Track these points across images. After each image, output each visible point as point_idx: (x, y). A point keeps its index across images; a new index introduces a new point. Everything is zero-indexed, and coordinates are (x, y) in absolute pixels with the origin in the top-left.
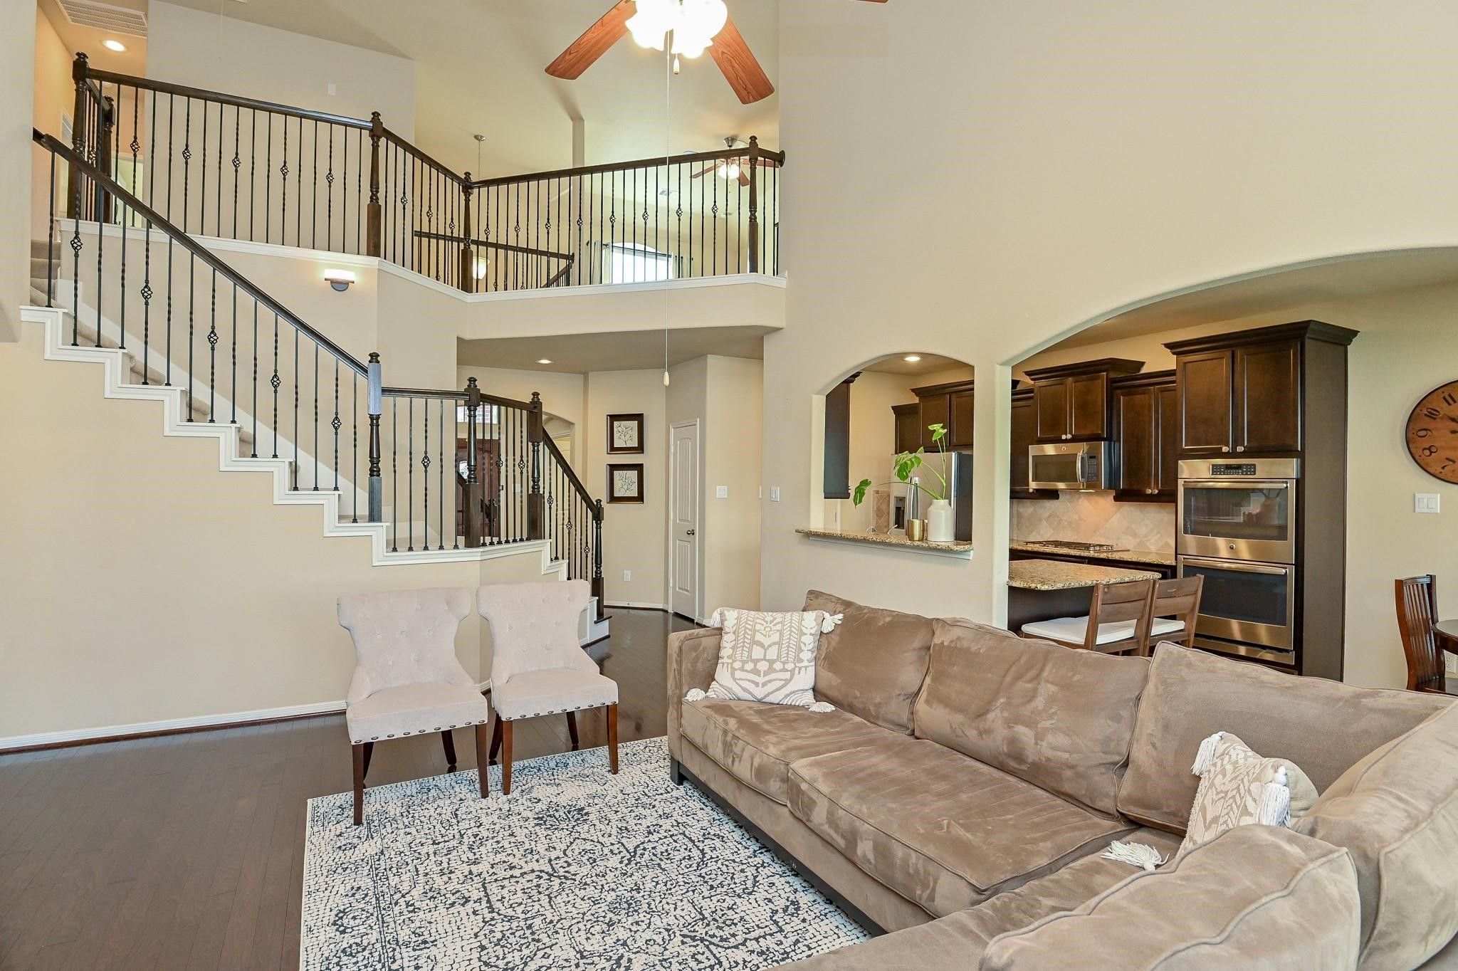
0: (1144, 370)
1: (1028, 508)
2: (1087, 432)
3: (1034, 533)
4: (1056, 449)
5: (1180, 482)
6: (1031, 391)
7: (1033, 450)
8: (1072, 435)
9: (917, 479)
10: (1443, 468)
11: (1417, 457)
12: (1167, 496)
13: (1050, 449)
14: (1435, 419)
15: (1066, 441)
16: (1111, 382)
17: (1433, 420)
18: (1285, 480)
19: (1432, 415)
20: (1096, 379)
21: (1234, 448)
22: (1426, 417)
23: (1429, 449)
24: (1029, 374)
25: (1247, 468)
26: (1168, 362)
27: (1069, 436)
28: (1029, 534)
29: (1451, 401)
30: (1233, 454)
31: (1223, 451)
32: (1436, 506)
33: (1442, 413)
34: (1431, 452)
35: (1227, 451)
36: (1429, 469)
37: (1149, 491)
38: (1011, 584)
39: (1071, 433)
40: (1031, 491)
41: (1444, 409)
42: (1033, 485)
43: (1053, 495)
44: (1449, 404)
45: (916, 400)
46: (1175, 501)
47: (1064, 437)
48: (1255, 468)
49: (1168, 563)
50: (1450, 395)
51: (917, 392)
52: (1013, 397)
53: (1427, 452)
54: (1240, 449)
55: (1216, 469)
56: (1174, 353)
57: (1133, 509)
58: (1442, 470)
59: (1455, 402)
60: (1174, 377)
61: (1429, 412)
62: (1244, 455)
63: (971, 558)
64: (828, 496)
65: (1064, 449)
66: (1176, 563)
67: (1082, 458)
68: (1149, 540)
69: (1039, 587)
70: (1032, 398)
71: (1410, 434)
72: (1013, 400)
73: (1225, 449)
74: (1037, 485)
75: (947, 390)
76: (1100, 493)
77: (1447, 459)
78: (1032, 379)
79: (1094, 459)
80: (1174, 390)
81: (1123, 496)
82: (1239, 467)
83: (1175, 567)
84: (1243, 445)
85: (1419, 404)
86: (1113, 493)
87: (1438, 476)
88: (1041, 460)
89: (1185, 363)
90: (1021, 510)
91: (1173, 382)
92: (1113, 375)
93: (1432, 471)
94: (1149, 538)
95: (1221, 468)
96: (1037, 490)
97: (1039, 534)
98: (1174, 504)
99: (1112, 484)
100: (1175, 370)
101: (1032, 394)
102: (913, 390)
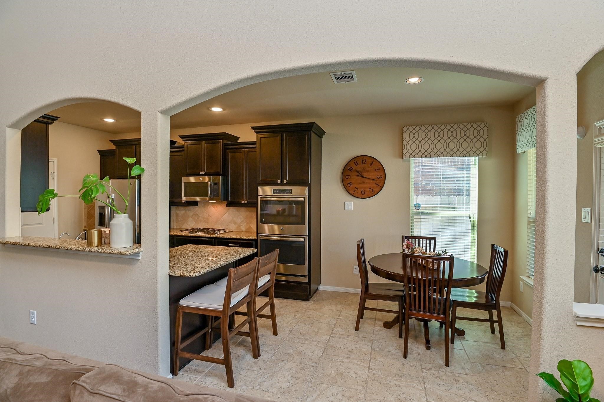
0: (239, 141)
1: (181, 211)
2: (212, 171)
3: (185, 224)
4: (195, 179)
5: (259, 197)
6: (183, 147)
7: (184, 179)
8: (205, 172)
9: (113, 195)
10: (354, 191)
11: (346, 187)
12: (252, 204)
13: (192, 179)
14: (351, 171)
15: (202, 175)
16: (225, 145)
17: (350, 171)
18: (303, 197)
19: (351, 170)
20: (218, 143)
21: (282, 181)
22: (349, 171)
23: (350, 184)
24: (182, 137)
25: (288, 191)
26: (252, 137)
27: (203, 173)
28: (183, 225)
29: (357, 165)
30: (282, 184)
31: (278, 182)
32: (352, 207)
33: (354, 169)
34: (350, 185)
35: (279, 182)
36: (349, 192)
37: (243, 202)
38: (171, 274)
39: (204, 171)
40: (183, 202)
41: (354, 167)
42: (184, 199)
43: (195, 204)
44: (356, 166)
45: (114, 147)
46: (257, 207)
47: (201, 173)
48: (291, 191)
49: (253, 238)
50: (356, 162)
51: (114, 142)
52: (171, 150)
53: (349, 185)
54: (285, 181)
55: (274, 191)
56: (256, 132)
57: (234, 210)
58: (354, 192)
59: (358, 165)
60: (256, 145)
61: (350, 168)
62: (287, 184)
63: (140, 258)
64: (24, 210)
65: (200, 179)
66: (257, 238)
67: (210, 184)
68: (242, 226)
69: (191, 274)
70: (183, 151)
71: (343, 177)
72: (171, 152)
73: (279, 181)
74: (186, 199)
75: (134, 143)
76: (218, 202)
77: (355, 188)
78: (184, 141)
79: (216, 185)
80: (256, 152)
81: (230, 204)
82: (285, 190)
83: (257, 240)
84: (286, 180)
85: (346, 165)
86: (226, 202)
87: (352, 194)
88: (188, 184)
89: (261, 138)
90: (178, 212)
91: (255, 148)
92: (225, 142)
93: (350, 193)
94: (242, 224)
95: (277, 191)
96: (186, 201)
97: (188, 225)
98: (256, 208)
99: (225, 198)
100: (256, 142)
101: (183, 149)
102: (112, 141)
